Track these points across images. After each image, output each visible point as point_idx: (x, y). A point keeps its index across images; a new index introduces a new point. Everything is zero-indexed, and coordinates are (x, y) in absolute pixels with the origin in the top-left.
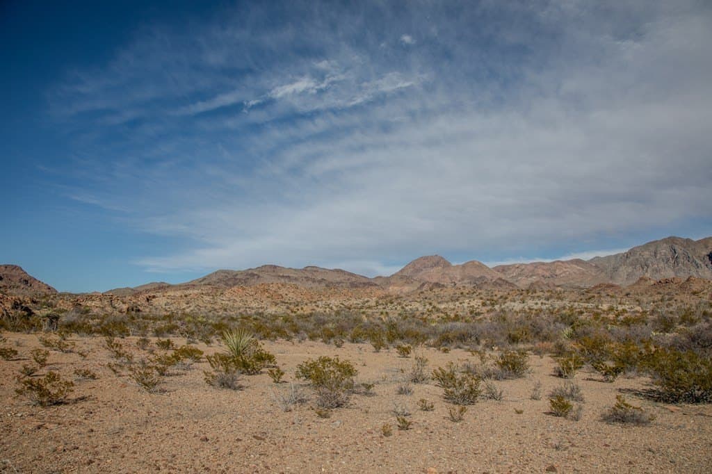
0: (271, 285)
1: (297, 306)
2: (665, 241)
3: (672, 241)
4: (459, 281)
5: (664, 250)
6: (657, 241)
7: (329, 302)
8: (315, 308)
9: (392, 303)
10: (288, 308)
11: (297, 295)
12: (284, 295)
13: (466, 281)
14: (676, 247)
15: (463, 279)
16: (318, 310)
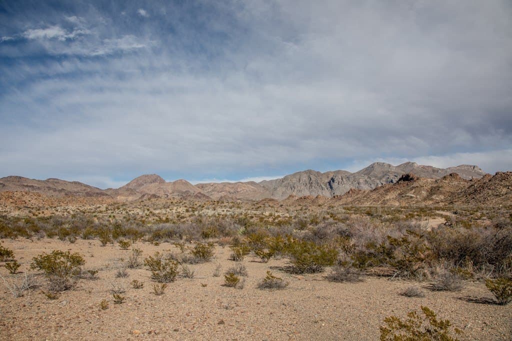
0: (15, 193)
1: (39, 210)
2: (305, 172)
3: (309, 172)
4: (171, 194)
5: (305, 178)
6: (300, 172)
7: (67, 207)
8: (55, 212)
9: (118, 209)
10: (30, 212)
11: (39, 202)
12: (27, 201)
13: (175, 194)
14: (312, 176)
15: (173, 193)
16: (57, 213)
